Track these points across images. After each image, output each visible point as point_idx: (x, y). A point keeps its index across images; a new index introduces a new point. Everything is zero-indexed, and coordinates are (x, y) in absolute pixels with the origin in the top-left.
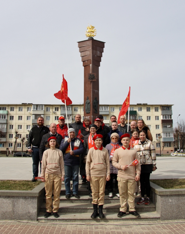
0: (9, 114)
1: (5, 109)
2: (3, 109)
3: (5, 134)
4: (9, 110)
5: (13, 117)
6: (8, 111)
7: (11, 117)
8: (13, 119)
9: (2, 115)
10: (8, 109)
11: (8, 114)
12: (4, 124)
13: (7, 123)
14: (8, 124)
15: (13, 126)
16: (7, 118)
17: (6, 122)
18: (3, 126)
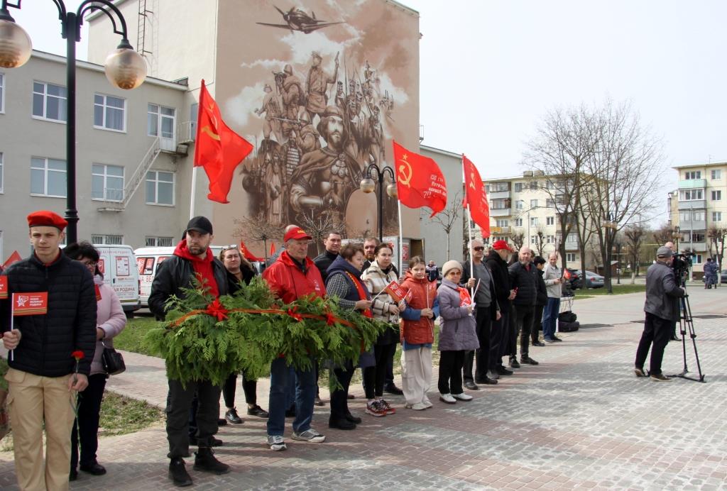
0: (708, 186)
1: (699, 177)
2: (693, 177)
3: (703, 234)
4: (709, 177)
5: (719, 192)
6: (706, 180)
7: (714, 193)
8: (719, 198)
9: (694, 191)
10: (706, 175)
11: (706, 188)
12: (698, 211)
13: (705, 209)
14: (709, 210)
15: (722, 214)
16: (705, 196)
17: (703, 207)
18: (697, 215)
